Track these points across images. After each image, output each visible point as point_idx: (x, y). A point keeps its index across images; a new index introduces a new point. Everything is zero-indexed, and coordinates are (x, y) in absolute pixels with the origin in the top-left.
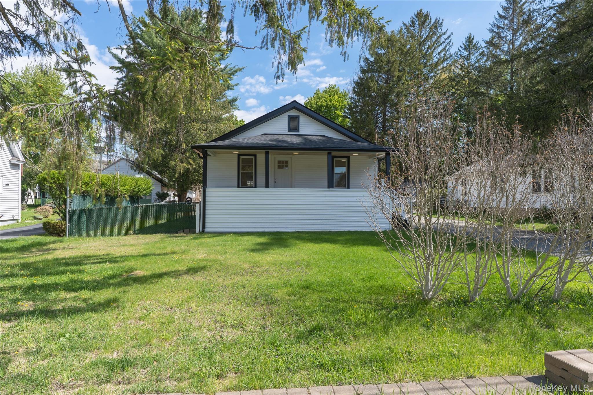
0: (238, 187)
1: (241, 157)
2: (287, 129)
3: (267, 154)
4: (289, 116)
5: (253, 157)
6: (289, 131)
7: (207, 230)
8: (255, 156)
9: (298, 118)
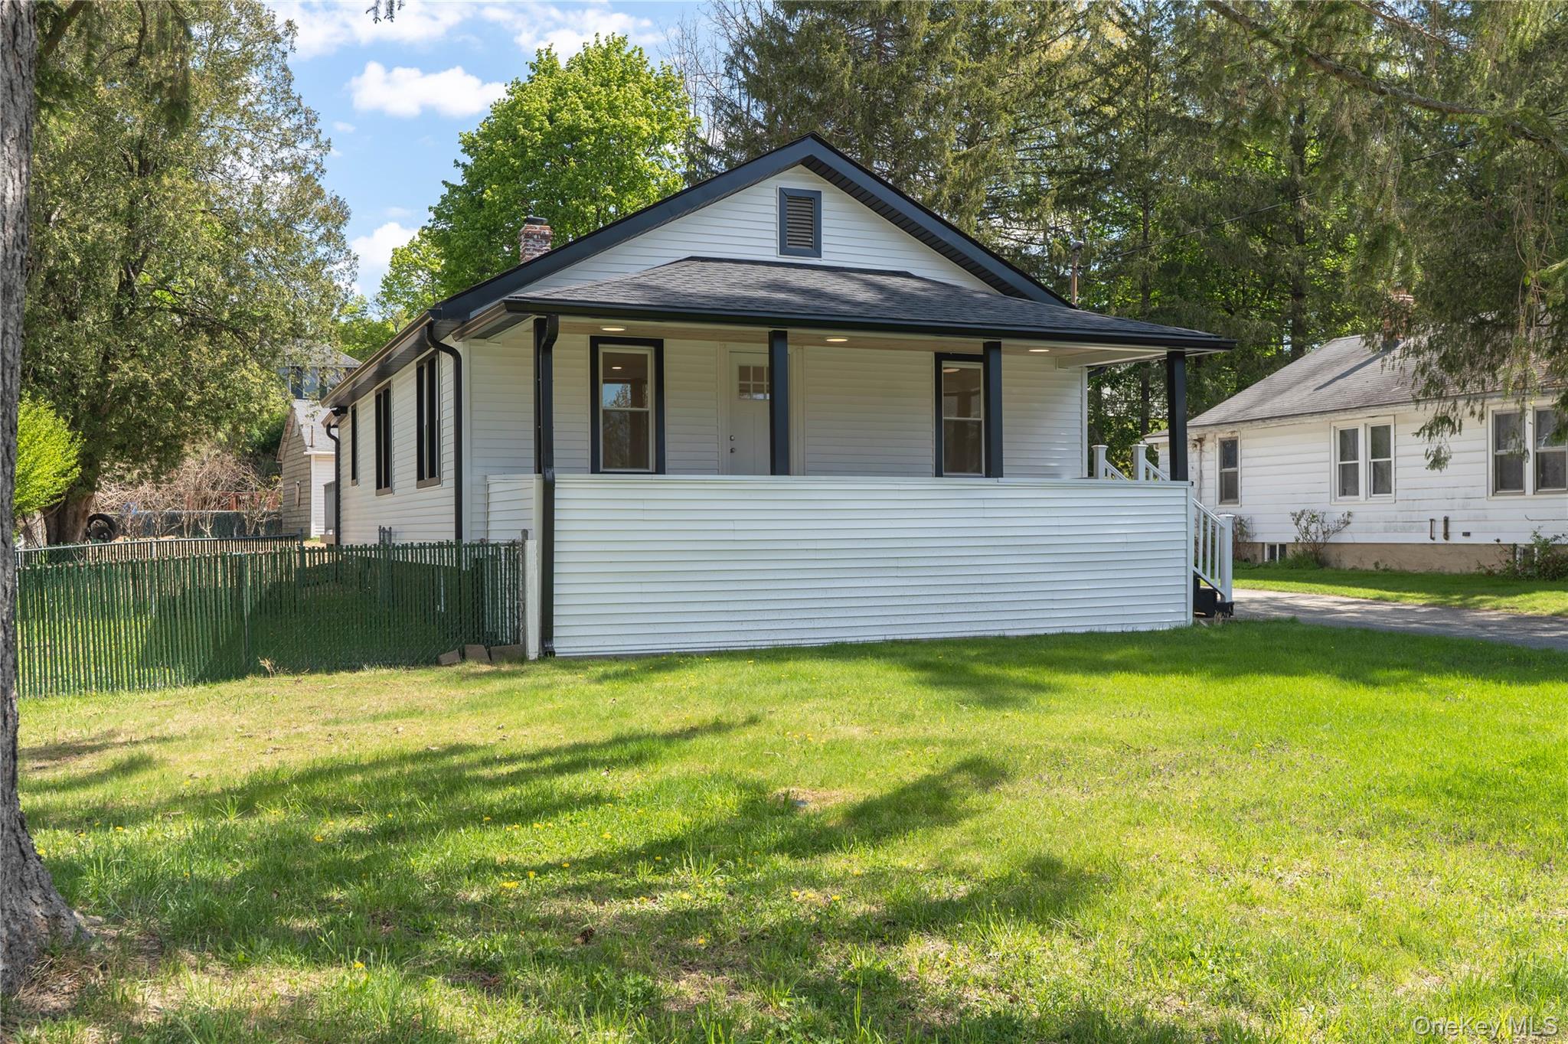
0: (595, 470)
1: (604, 349)
2: (775, 244)
3: (777, 340)
4: (783, 192)
5: (648, 351)
6: (783, 251)
7: (560, 646)
8: (658, 345)
9: (812, 200)
